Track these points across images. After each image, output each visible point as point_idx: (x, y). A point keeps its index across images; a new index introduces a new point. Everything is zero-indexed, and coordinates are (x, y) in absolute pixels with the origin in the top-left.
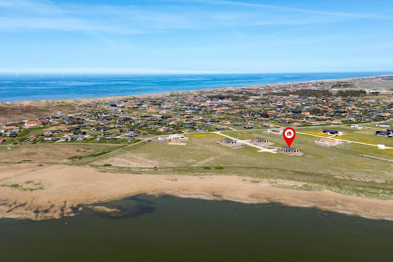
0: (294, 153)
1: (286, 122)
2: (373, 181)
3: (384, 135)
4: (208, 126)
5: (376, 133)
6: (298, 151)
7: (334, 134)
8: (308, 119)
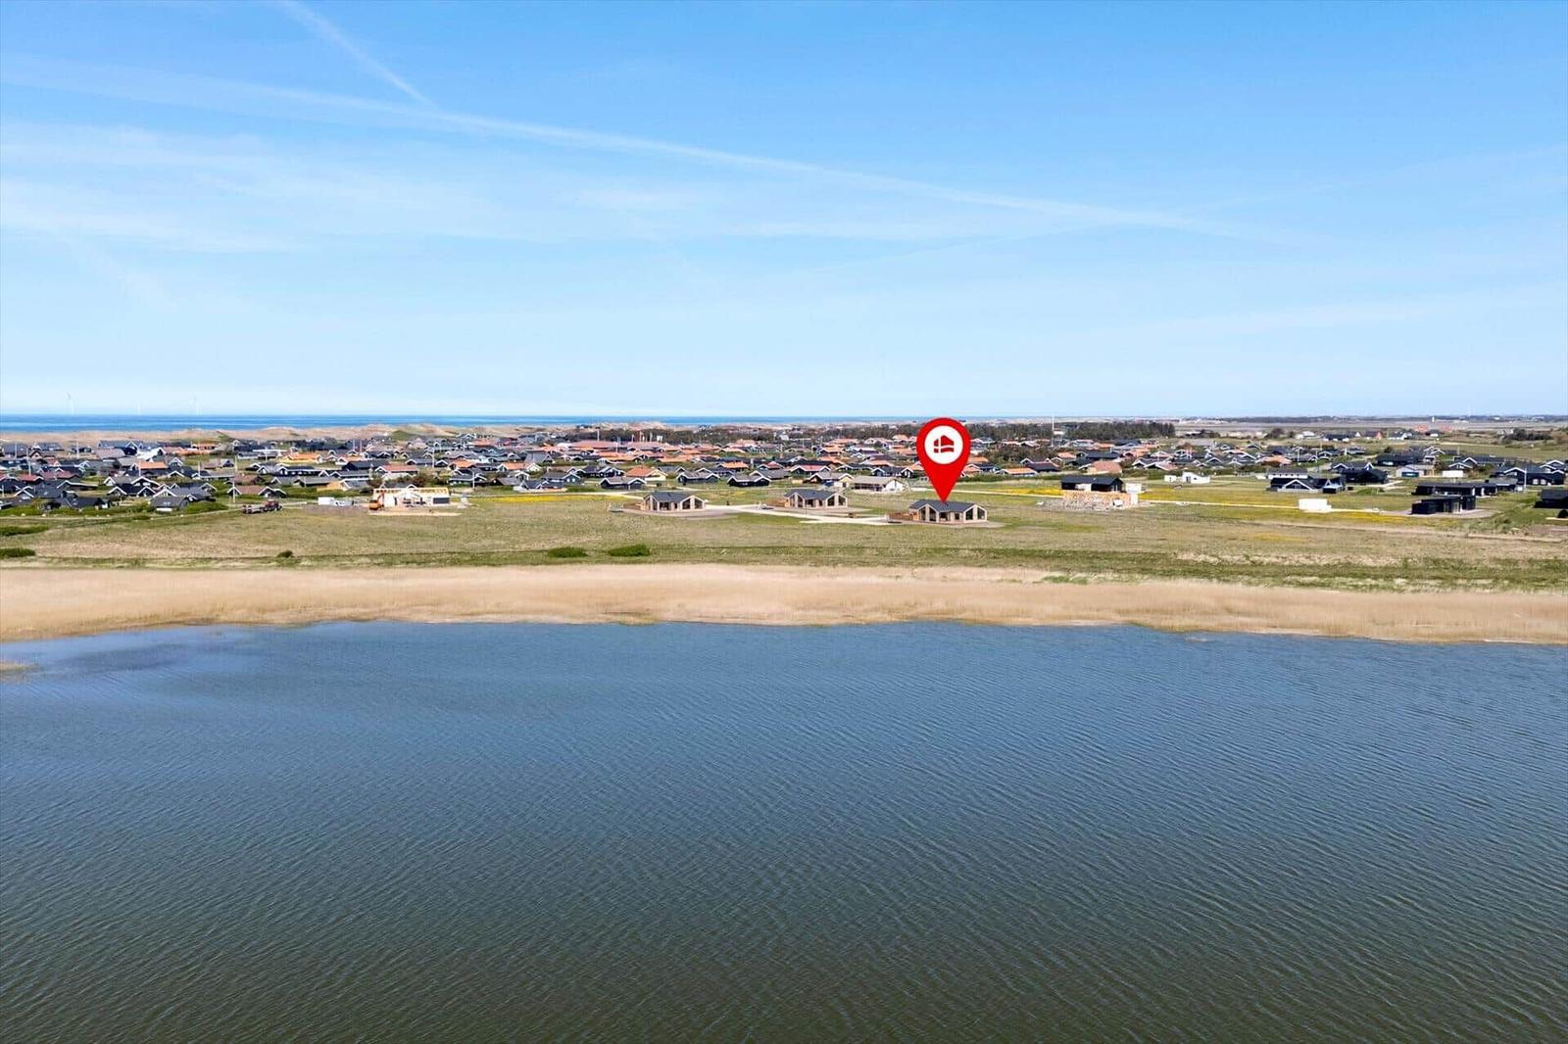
0: (965, 521)
1: (903, 474)
2: (1349, 563)
3: (1303, 487)
4: (565, 480)
5: (1269, 486)
6: (980, 514)
7: (1110, 490)
8: (988, 469)
